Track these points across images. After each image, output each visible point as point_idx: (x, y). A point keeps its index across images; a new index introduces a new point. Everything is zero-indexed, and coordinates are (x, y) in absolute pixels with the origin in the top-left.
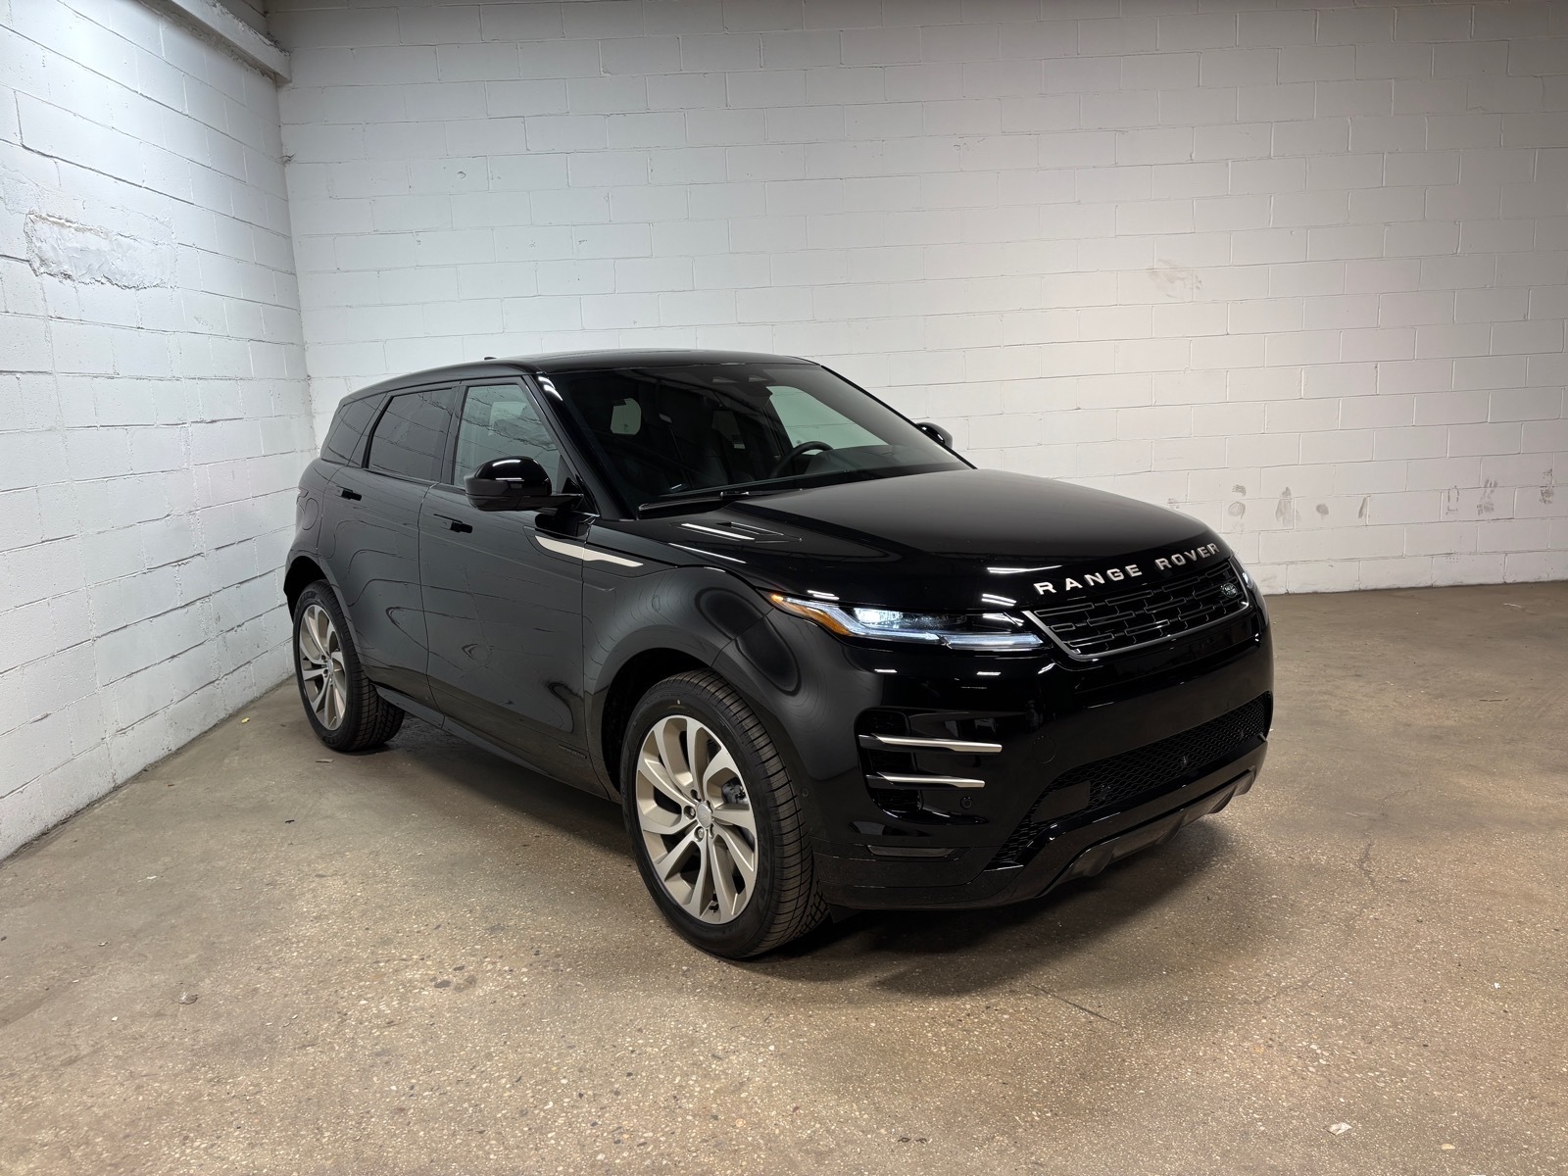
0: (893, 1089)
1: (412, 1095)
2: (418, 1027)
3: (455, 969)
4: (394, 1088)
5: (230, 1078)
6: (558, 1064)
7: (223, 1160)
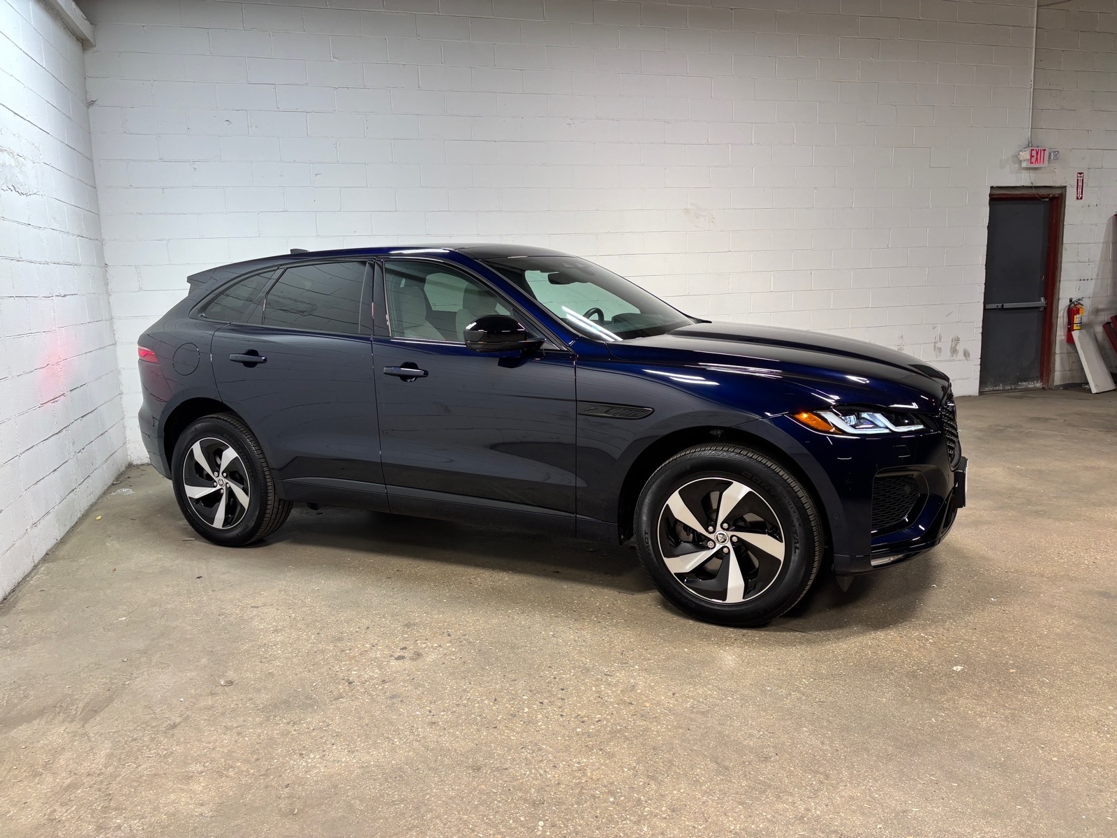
0: (721, 679)
1: (434, 715)
2: (405, 681)
3: (401, 649)
4: (418, 713)
5: (300, 720)
6: (513, 690)
7: (338, 761)
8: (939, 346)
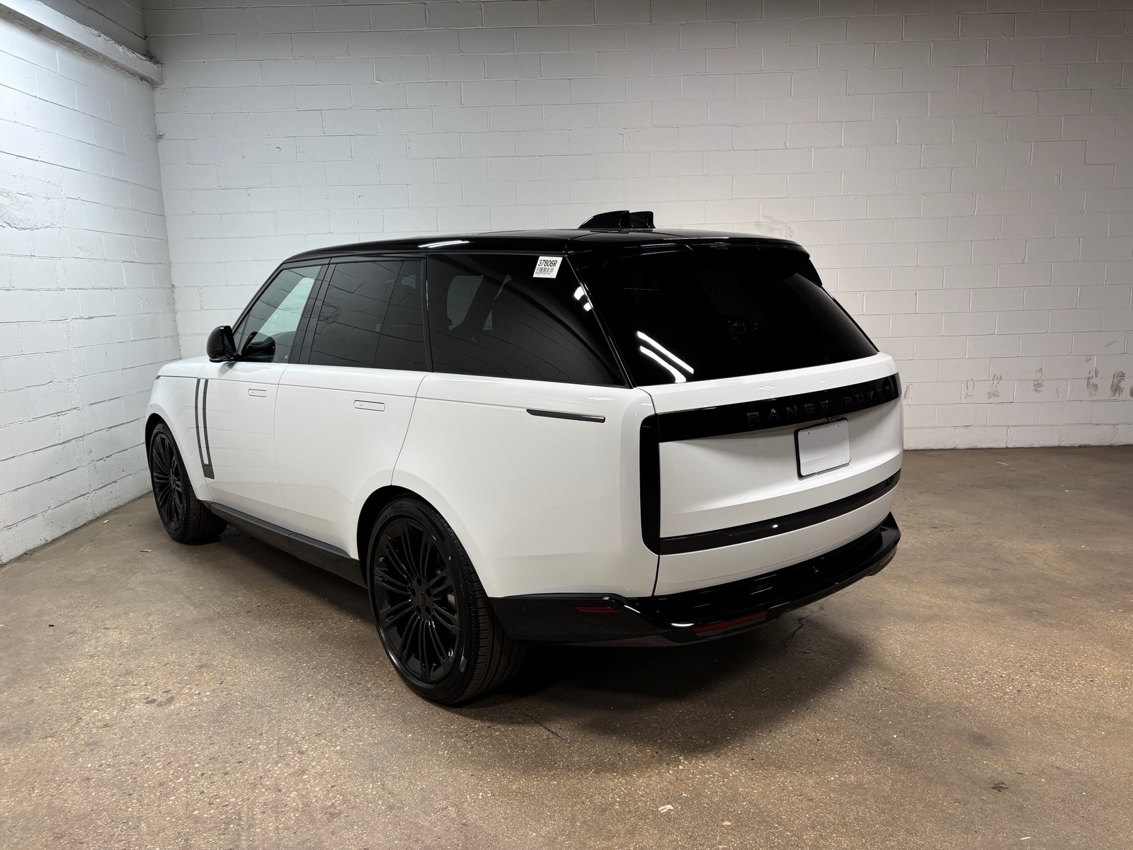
1: (98, 770)
2: (123, 728)
3: (164, 692)
4: (89, 765)
6: (198, 754)
8: (1095, 383)
